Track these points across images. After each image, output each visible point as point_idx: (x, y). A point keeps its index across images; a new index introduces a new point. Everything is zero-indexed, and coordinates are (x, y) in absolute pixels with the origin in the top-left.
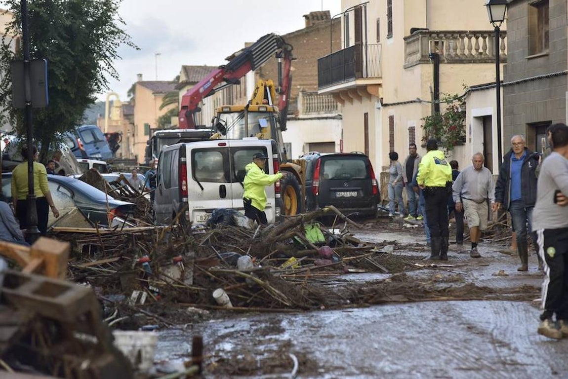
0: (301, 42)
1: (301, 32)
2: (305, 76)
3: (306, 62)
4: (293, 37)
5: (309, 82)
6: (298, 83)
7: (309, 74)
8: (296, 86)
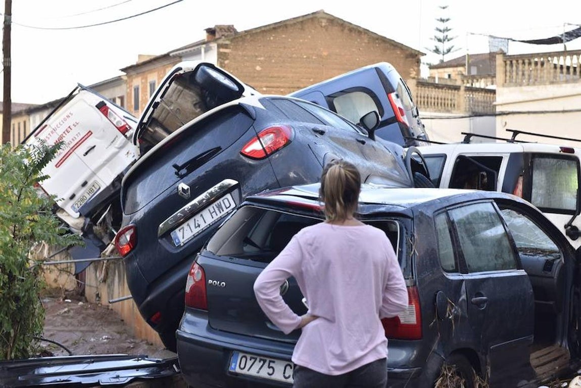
0: (268, 39)
1: (268, 28)
2: (272, 77)
3: (273, 61)
4: (260, 32)
5: (276, 85)
6: (265, 84)
7: (276, 75)
8: (262, 88)
